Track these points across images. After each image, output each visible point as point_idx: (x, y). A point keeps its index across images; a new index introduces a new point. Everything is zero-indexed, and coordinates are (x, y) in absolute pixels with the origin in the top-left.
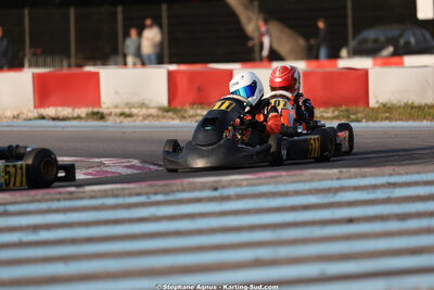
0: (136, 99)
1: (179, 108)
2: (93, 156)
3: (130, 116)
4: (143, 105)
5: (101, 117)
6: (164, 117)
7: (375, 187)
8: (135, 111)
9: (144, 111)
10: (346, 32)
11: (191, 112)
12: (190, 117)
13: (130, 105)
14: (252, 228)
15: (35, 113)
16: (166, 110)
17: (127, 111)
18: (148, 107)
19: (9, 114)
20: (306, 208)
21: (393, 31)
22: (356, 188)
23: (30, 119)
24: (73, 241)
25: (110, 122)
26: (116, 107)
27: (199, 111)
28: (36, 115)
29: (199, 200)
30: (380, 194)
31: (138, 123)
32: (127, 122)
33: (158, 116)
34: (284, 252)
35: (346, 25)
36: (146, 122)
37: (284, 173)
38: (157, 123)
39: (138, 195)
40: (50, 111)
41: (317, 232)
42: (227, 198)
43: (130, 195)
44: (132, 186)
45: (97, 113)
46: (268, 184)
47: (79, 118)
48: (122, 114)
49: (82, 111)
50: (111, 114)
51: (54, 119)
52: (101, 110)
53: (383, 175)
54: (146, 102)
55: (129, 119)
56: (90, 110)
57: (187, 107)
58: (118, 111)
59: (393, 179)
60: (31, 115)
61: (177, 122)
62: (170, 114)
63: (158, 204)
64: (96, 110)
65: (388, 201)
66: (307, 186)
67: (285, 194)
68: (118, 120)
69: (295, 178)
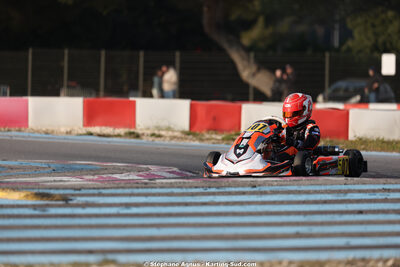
0: (164, 124)
1: (198, 132)
2: (139, 164)
3: (160, 136)
4: (169, 129)
5: (138, 136)
6: (186, 139)
7: (374, 191)
8: (163, 133)
9: (170, 133)
10: (324, 81)
11: (207, 136)
12: (208, 139)
13: (159, 128)
14: (288, 213)
15: (84, 130)
16: (188, 134)
17: (156, 132)
18: (173, 131)
19: (63, 130)
20: (325, 202)
21: (361, 83)
22: (360, 191)
23: (81, 135)
24: (158, 215)
25: (145, 140)
26: (148, 129)
27: (214, 136)
28: (84, 132)
29: (244, 193)
30: (378, 196)
31: (167, 142)
32: (157, 140)
33: (182, 138)
34: (316, 230)
35: (323, 76)
36: (173, 142)
37: (304, 178)
38: (182, 143)
39: (196, 187)
40: (96, 129)
41: (337, 218)
42: (265, 193)
43: (191, 187)
44: (191, 181)
45: (133, 133)
46: (293, 185)
47: (119, 136)
48: (153, 135)
49: (122, 131)
50: (143, 134)
51: (99, 135)
52: (136, 131)
53: (379, 184)
54: (172, 126)
55: (159, 139)
56: (127, 130)
57: (204, 132)
58: (149, 132)
59: (387, 187)
60: (80, 132)
61: (197, 143)
62: (191, 137)
63: (214, 194)
64: (132, 130)
65: (385, 201)
66: (323, 188)
67: (308, 192)
68: (151, 139)
69: (312, 182)
